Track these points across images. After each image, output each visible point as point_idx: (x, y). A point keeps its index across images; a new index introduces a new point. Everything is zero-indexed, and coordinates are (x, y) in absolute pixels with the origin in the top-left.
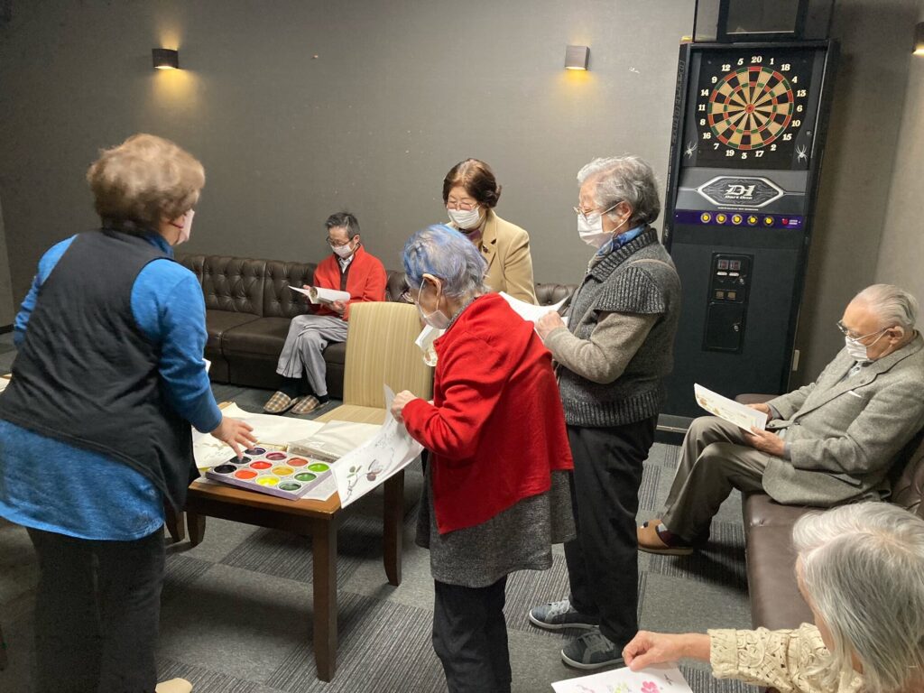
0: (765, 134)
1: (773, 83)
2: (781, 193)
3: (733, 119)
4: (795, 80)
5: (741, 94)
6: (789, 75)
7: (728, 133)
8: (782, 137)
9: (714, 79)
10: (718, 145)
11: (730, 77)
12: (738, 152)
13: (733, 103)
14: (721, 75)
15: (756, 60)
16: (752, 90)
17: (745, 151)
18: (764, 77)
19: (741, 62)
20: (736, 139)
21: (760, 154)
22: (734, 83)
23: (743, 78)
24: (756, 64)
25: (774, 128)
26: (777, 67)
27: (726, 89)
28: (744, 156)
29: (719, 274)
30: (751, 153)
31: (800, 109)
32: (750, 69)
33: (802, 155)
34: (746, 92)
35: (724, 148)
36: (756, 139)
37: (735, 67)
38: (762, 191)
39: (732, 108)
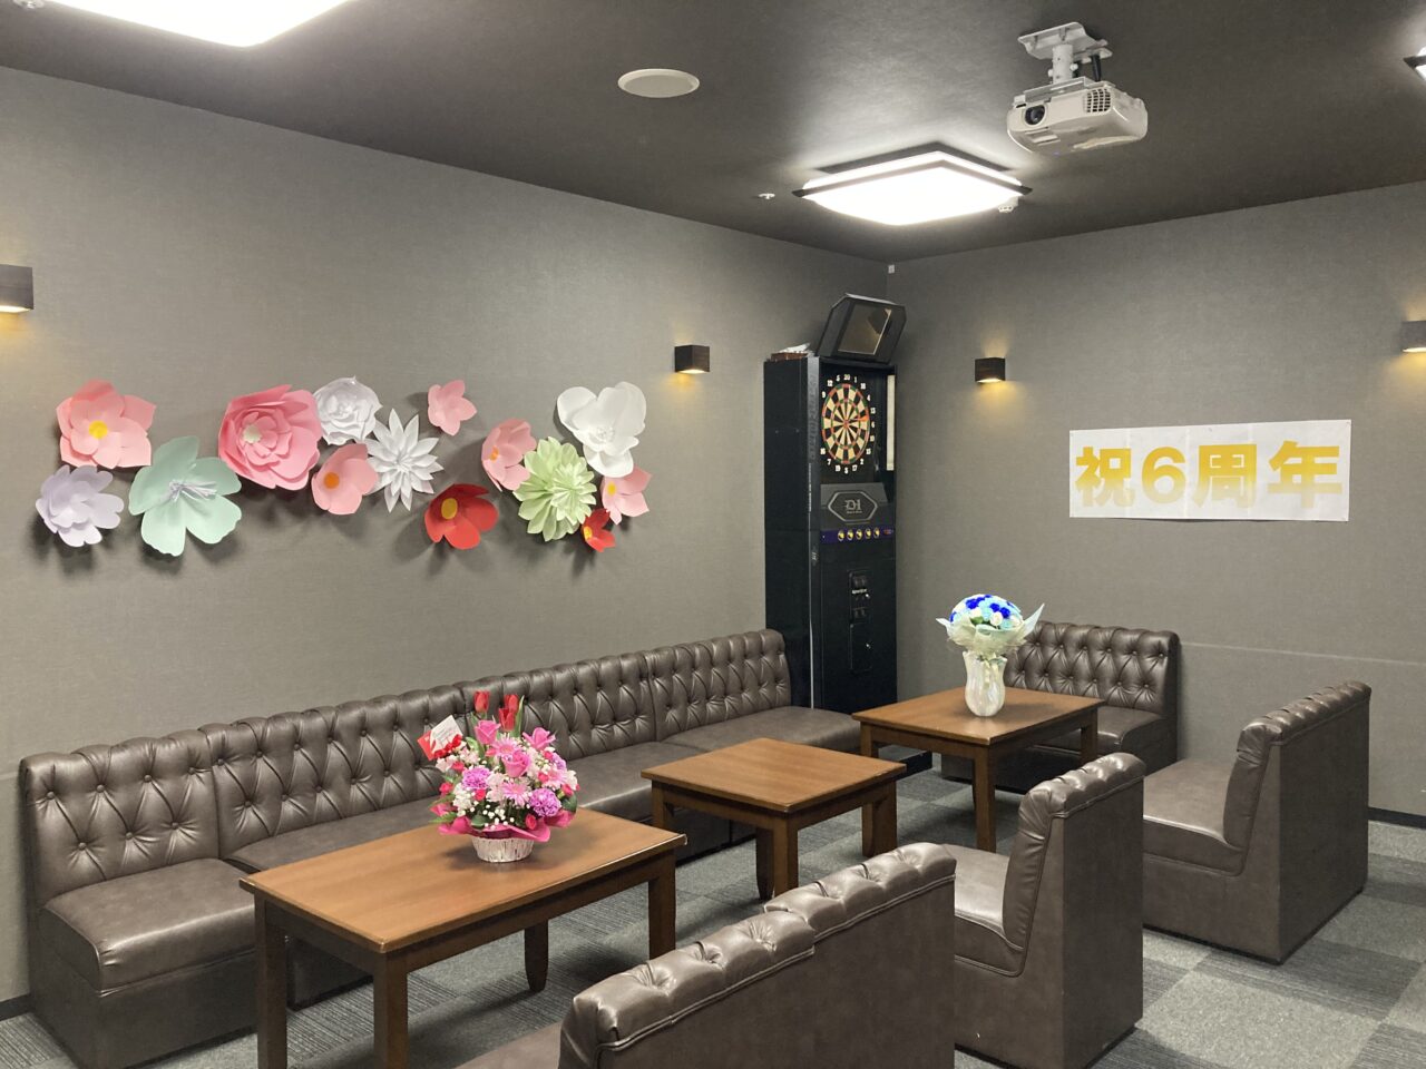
0: (856, 449)
1: (857, 401)
2: (876, 506)
3: (837, 434)
4: (869, 398)
5: (840, 409)
6: (864, 393)
7: (835, 447)
8: (865, 451)
9: (824, 394)
10: (829, 460)
11: (832, 393)
12: (843, 467)
13: (837, 419)
14: (828, 390)
15: (847, 377)
16: (846, 405)
17: (846, 466)
18: (852, 394)
19: (838, 380)
20: (839, 454)
21: (855, 467)
22: (835, 399)
23: (840, 393)
24: (847, 382)
25: (861, 443)
26: (857, 386)
27: (830, 404)
28: (846, 472)
29: (854, 592)
30: (850, 469)
31: (873, 425)
32: (844, 385)
33: (877, 468)
34: (843, 406)
35: (835, 462)
36: (851, 454)
37: (835, 383)
38: (867, 506)
39: (836, 424)
